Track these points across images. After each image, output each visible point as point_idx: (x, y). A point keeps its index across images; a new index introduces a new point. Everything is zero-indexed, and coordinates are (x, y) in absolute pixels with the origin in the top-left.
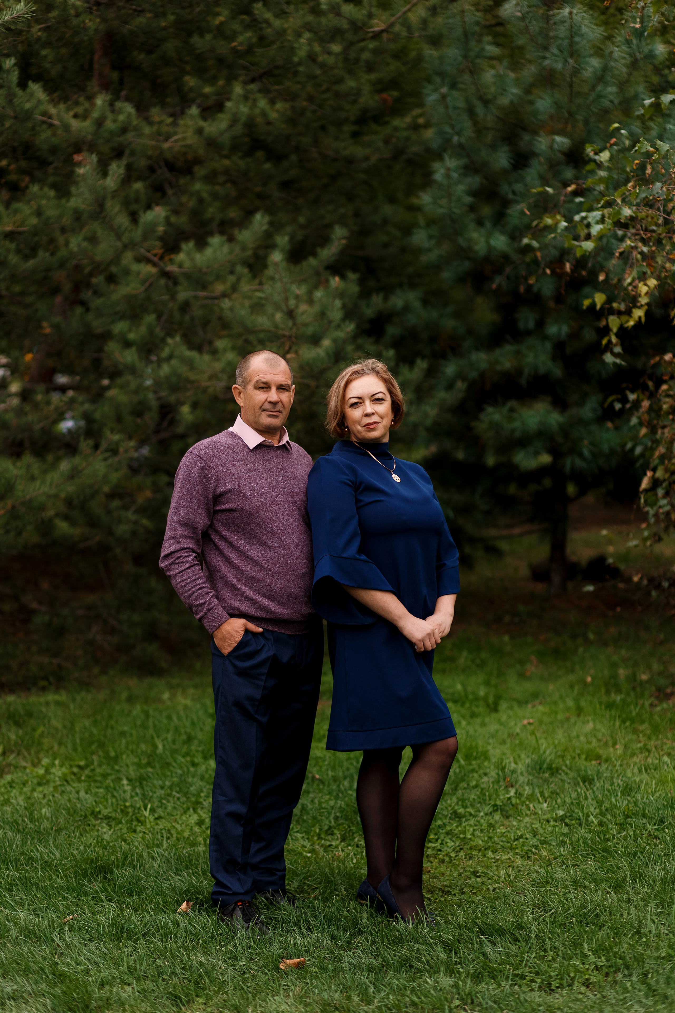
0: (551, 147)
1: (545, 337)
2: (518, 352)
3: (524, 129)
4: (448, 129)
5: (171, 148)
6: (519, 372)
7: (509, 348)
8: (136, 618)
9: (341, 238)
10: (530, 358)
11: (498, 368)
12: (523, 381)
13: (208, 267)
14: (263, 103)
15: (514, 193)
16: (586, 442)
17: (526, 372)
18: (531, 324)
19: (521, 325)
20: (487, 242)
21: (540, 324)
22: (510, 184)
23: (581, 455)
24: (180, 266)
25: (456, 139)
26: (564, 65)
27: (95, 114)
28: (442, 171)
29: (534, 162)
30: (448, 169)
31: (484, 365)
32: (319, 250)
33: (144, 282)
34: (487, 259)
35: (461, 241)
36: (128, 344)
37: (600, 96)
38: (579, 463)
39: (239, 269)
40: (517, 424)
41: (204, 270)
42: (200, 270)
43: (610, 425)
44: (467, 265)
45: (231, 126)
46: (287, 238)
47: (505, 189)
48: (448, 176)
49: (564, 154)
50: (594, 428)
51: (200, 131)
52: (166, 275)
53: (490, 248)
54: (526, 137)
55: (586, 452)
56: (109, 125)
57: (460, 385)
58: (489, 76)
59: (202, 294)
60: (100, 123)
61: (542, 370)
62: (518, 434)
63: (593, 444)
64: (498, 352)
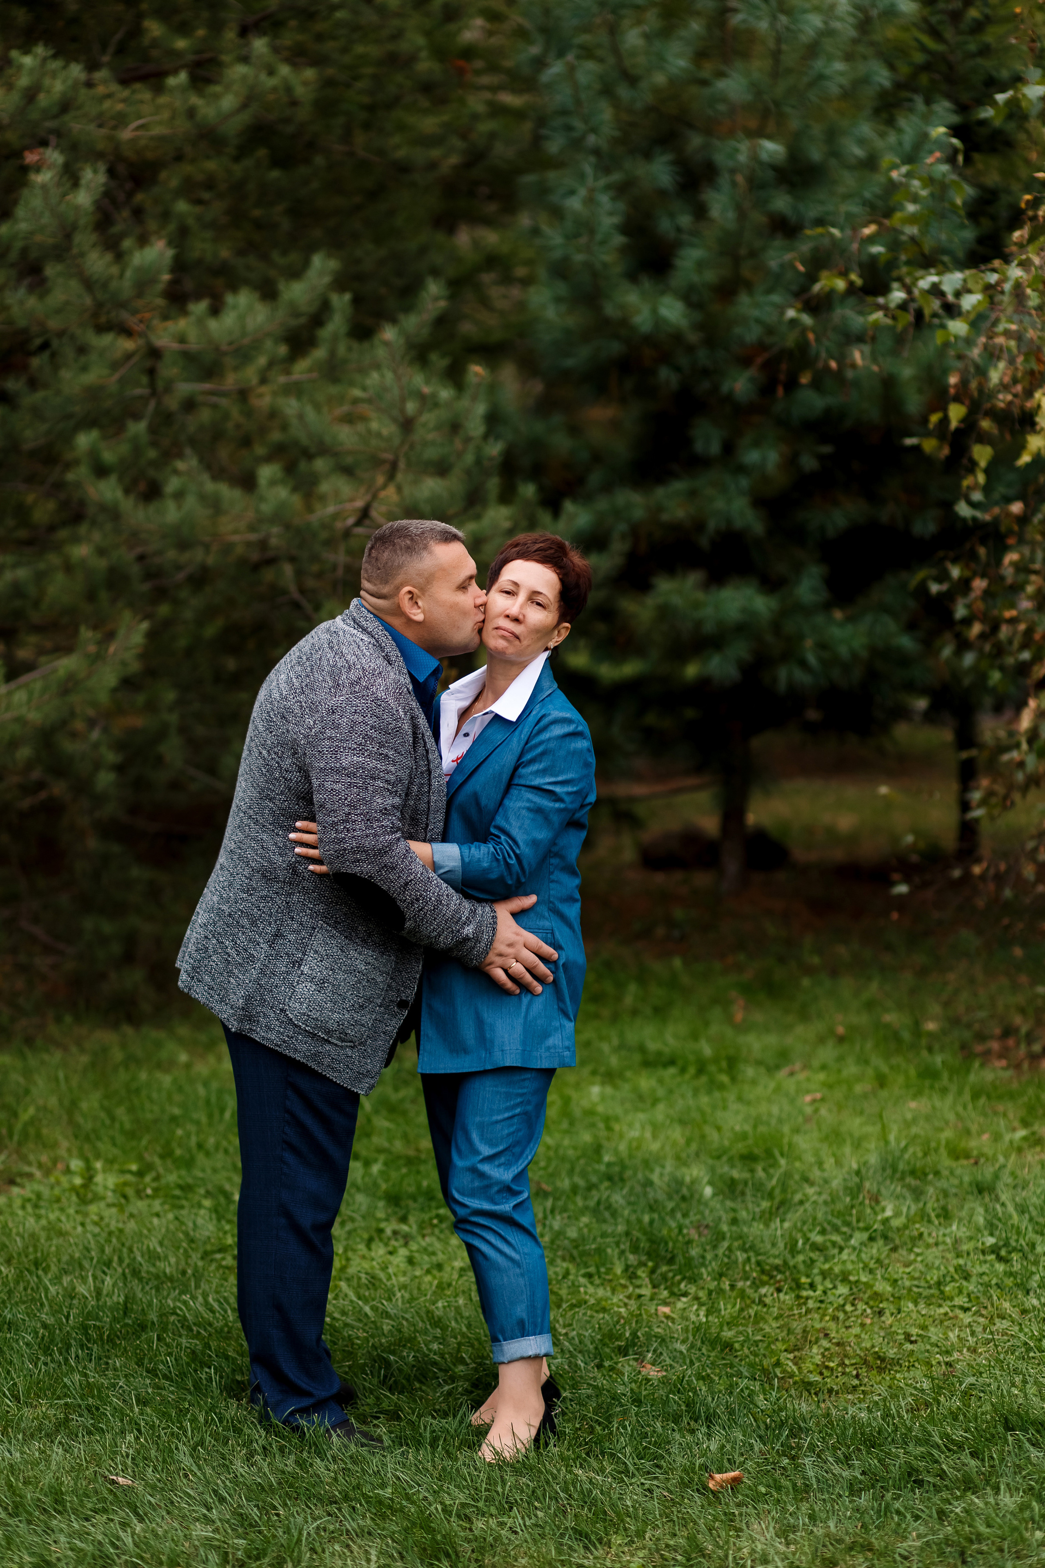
0: (754, 157)
1: (741, 469)
2: (693, 494)
3: (691, 126)
4: (578, 124)
5: (133, 141)
6: (700, 526)
7: (679, 486)
8: (107, 927)
9: (436, 299)
10: (720, 504)
11: (665, 517)
12: (704, 542)
13: (230, 343)
14: (285, 70)
15: (679, 230)
16: (809, 643)
17: (712, 525)
18: (715, 448)
19: (699, 447)
20: (654, 311)
21: (729, 448)
22: (672, 216)
23: (803, 664)
24: (182, 340)
25: (592, 140)
26: (772, 25)
27: (24, 81)
28: (583, 192)
29: (724, 181)
30: (592, 190)
31: (638, 514)
32: (402, 317)
33: (115, 366)
34: (648, 340)
35: (610, 310)
36: (101, 471)
37: (821, 77)
38: (801, 677)
39: (269, 344)
40: (708, 612)
41: (224, 347)
42: (217, 349)
43: (838, 615)
44: (615, 348)
45: (244, 106)
46: (347, 297)
47: (665, 225)
48: (590, 201)
49: (774, 168)
50: (819, 619)
51: (191, 113)
52: (155, 353)
53: (659, 322)
54: (696, 141)
55: (812, 659)
56: (43, 100)
57: (619, 547)
58: (633, 38)
59: (207, 386)
60: (30, 95)
61: (738, 524)
62: (709, 628)
63: (822, 646)
64: (660, 492)
